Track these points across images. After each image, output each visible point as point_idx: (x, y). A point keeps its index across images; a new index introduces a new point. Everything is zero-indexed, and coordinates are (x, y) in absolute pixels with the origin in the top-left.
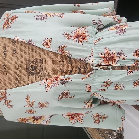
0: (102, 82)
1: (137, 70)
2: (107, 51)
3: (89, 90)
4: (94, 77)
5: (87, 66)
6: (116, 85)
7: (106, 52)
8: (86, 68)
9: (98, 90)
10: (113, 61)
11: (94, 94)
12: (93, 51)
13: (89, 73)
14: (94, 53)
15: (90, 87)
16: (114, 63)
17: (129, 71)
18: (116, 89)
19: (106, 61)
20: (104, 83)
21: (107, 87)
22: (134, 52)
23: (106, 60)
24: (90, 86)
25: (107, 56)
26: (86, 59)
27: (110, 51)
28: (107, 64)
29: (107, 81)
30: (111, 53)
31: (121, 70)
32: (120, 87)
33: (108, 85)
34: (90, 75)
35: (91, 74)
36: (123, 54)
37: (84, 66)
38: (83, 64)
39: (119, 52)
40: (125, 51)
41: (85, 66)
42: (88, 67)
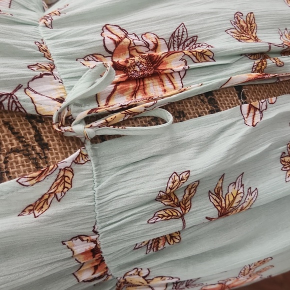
0: (148, 199)
1: (274, 99)
2: (117, 39)
3: (96, 268)
4: (99, 182)
5: (38, 137)
6: (218, 195)
7: (117, 44)
8: (38, 148)
9: (141, 254)
10: (162, 81)
11: (125, 282)
12: (45, 53)
13: (61, 166)
14: (53, 57)
15: (95, 251)
16: (168, 85)
17: (245, 107)
18: (223, 213)
19: (132, 86)
20: (159, 199)
21: (182, 216)
22: (232, 27)
23: (129, 80)
24: (93, 245)
25: (127, 62)
26: (20, 95)
27: (133, 37)
28: (140, 96)
29: (170, 185)
30: (141, 43)
31: (212, 112)
32: (238, 198)
33: (179, 206)
34: (69, 174)
35: (75, 167)
36: (194, 39)
37: (19, 138)
38: (11, 129)
39: (173, 36)
40: (195, 28)
41: (30, 137)
42: (46, 140)
